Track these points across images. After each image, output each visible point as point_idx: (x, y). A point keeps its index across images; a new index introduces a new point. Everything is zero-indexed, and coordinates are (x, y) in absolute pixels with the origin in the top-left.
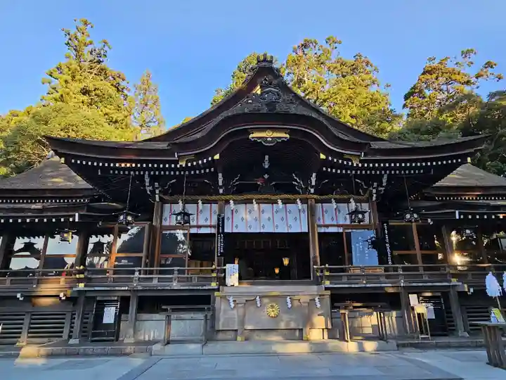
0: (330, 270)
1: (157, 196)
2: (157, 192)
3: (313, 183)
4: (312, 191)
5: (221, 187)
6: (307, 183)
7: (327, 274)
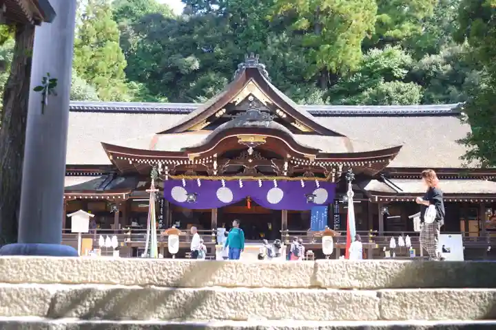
0: (289, 233)
1: (167, 177)
2: (167, 173)
3: (286, 169)
4: (285, 174)
5: (215, 170)
6: (282, 168)
7: (288, 235)
